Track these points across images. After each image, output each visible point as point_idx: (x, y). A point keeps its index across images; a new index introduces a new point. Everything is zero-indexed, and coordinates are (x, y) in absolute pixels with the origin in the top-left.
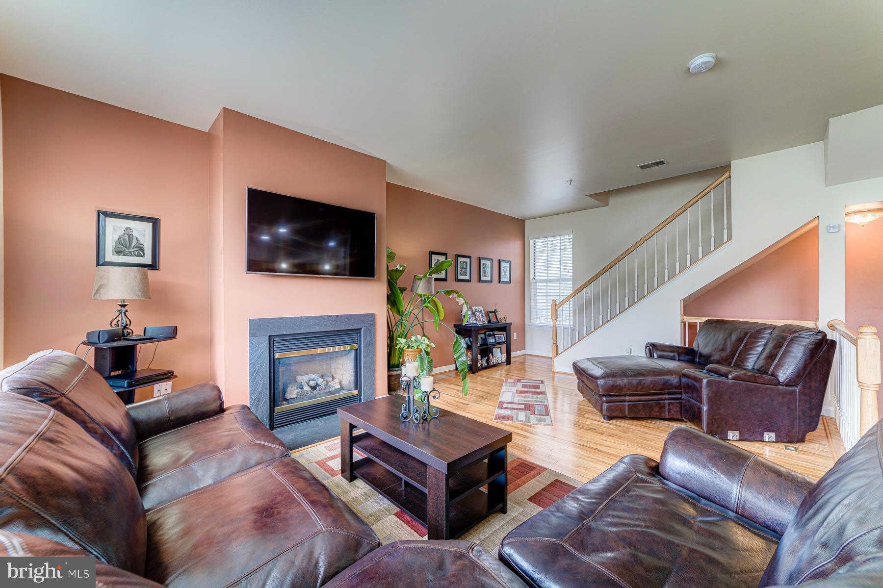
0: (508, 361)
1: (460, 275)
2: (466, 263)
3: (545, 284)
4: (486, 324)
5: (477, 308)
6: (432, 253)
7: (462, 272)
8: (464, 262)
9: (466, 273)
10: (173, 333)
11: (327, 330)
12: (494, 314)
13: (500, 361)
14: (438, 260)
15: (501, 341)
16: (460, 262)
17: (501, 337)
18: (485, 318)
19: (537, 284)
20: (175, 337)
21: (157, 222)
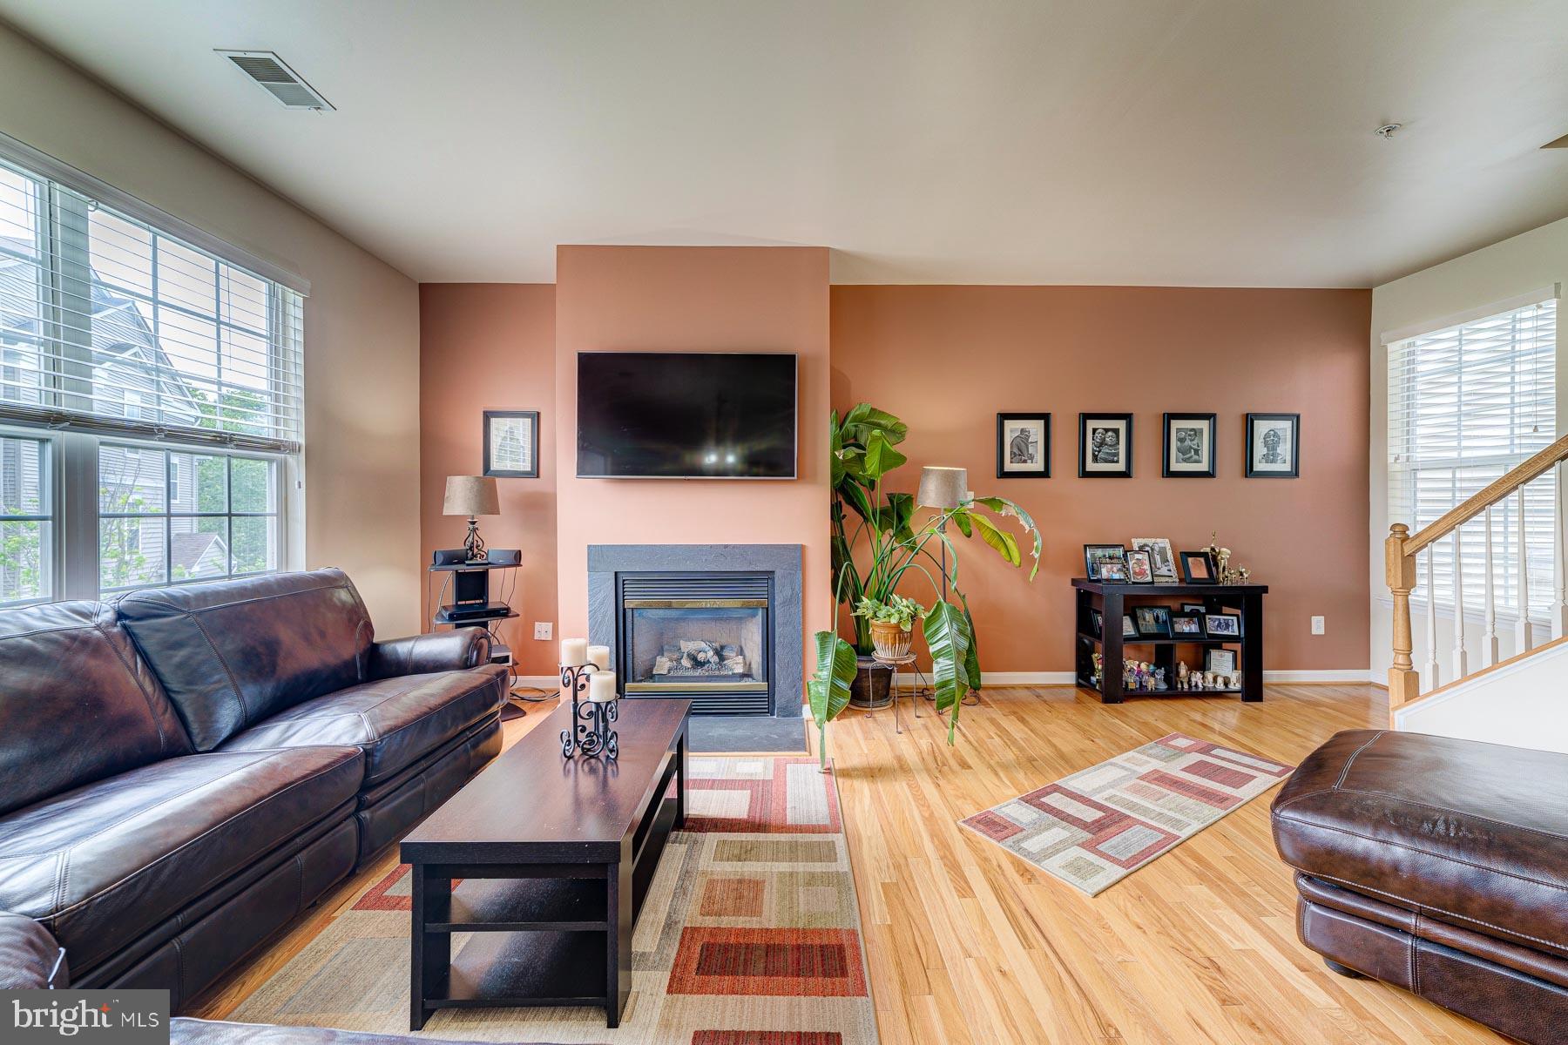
0: (1253, 690)
1: (1095, 459)
2: (1116, 431)
3: (1448, 475)
4: (1177, 585)
5: (1150, 541)
6: (1004, 417)
7: (1101, 455)
8: (1107, 430)
9: (1117, 455)
10: (517, 559)
11: (707, 569)
12: (1202, 560)
13: (1220, 686)
14: (1022, 431)
15: (1225, 633)
16: (1094, 431)
17: (1229, 623)
18: (1172, 566)
19: (1421, 475)
20: (519, 565)
21: (536, 417)
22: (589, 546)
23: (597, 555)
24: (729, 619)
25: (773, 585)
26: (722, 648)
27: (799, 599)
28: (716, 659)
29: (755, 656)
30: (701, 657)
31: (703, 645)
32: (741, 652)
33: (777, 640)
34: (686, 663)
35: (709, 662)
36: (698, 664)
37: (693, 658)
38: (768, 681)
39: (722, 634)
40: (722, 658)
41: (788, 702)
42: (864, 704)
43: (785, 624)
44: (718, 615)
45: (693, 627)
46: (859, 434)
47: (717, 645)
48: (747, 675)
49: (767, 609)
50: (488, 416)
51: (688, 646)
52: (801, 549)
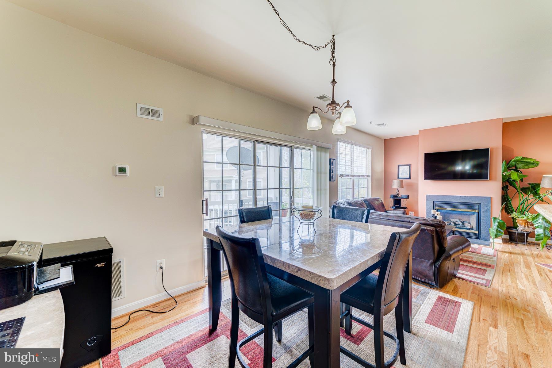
10: (408, 197)
20: (408, 198)
21: (410, 166)
22: (426, 195)
23: (428, 197)
24: (466, 214)
25: (481, 207)
26: (463, 222)
27: (490, 211)
28: (462, 224)
29: (474, 225)
30: (457, 223)
31: (457, 220)
32: (470, 223)
33: (481, 221)
34: (452, 223)
35: (459, 224)
36: (455, 224)
37: (455, 223)
38: (478, 231)
39: (464, 218)
40: (463, 224)
41: (485, 237)
42: (515, 243)
43: (484, 217)
44: (462, 213)
45: (455, 216)
46: (517, 165)
47: (462, 221)
48: (472, 229)
49: (478, 213)
50: (399, 166)
51: (452, 220)
52: (491, 198)
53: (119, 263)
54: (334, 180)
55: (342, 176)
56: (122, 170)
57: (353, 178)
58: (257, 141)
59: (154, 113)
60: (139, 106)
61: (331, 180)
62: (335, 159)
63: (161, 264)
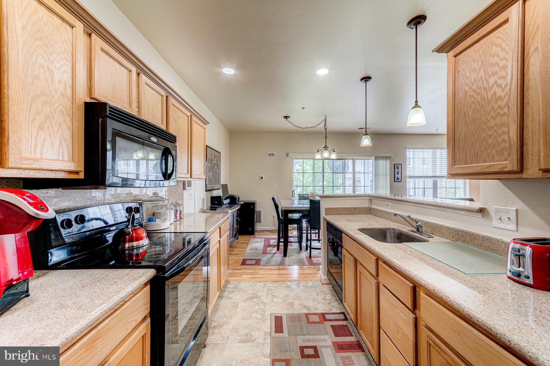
53: (260, 211)
54: (400, 180)
55: (411, 177)
56: (262, 178)
57: (434, 179)
58: (325, 159)
59: (273, 155)
60: (267, 153)
61: (396, 180)
62: (401, 164)
63: (274, 215)
